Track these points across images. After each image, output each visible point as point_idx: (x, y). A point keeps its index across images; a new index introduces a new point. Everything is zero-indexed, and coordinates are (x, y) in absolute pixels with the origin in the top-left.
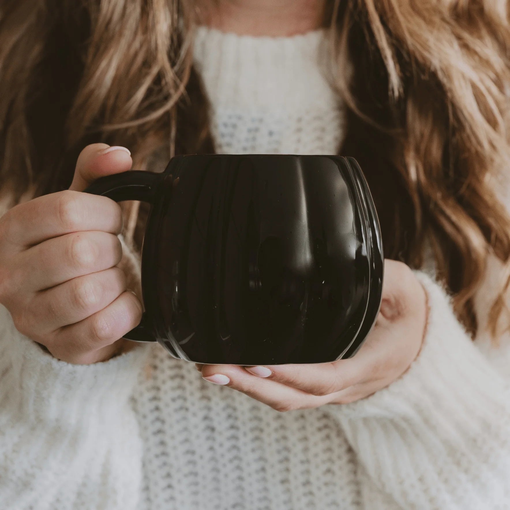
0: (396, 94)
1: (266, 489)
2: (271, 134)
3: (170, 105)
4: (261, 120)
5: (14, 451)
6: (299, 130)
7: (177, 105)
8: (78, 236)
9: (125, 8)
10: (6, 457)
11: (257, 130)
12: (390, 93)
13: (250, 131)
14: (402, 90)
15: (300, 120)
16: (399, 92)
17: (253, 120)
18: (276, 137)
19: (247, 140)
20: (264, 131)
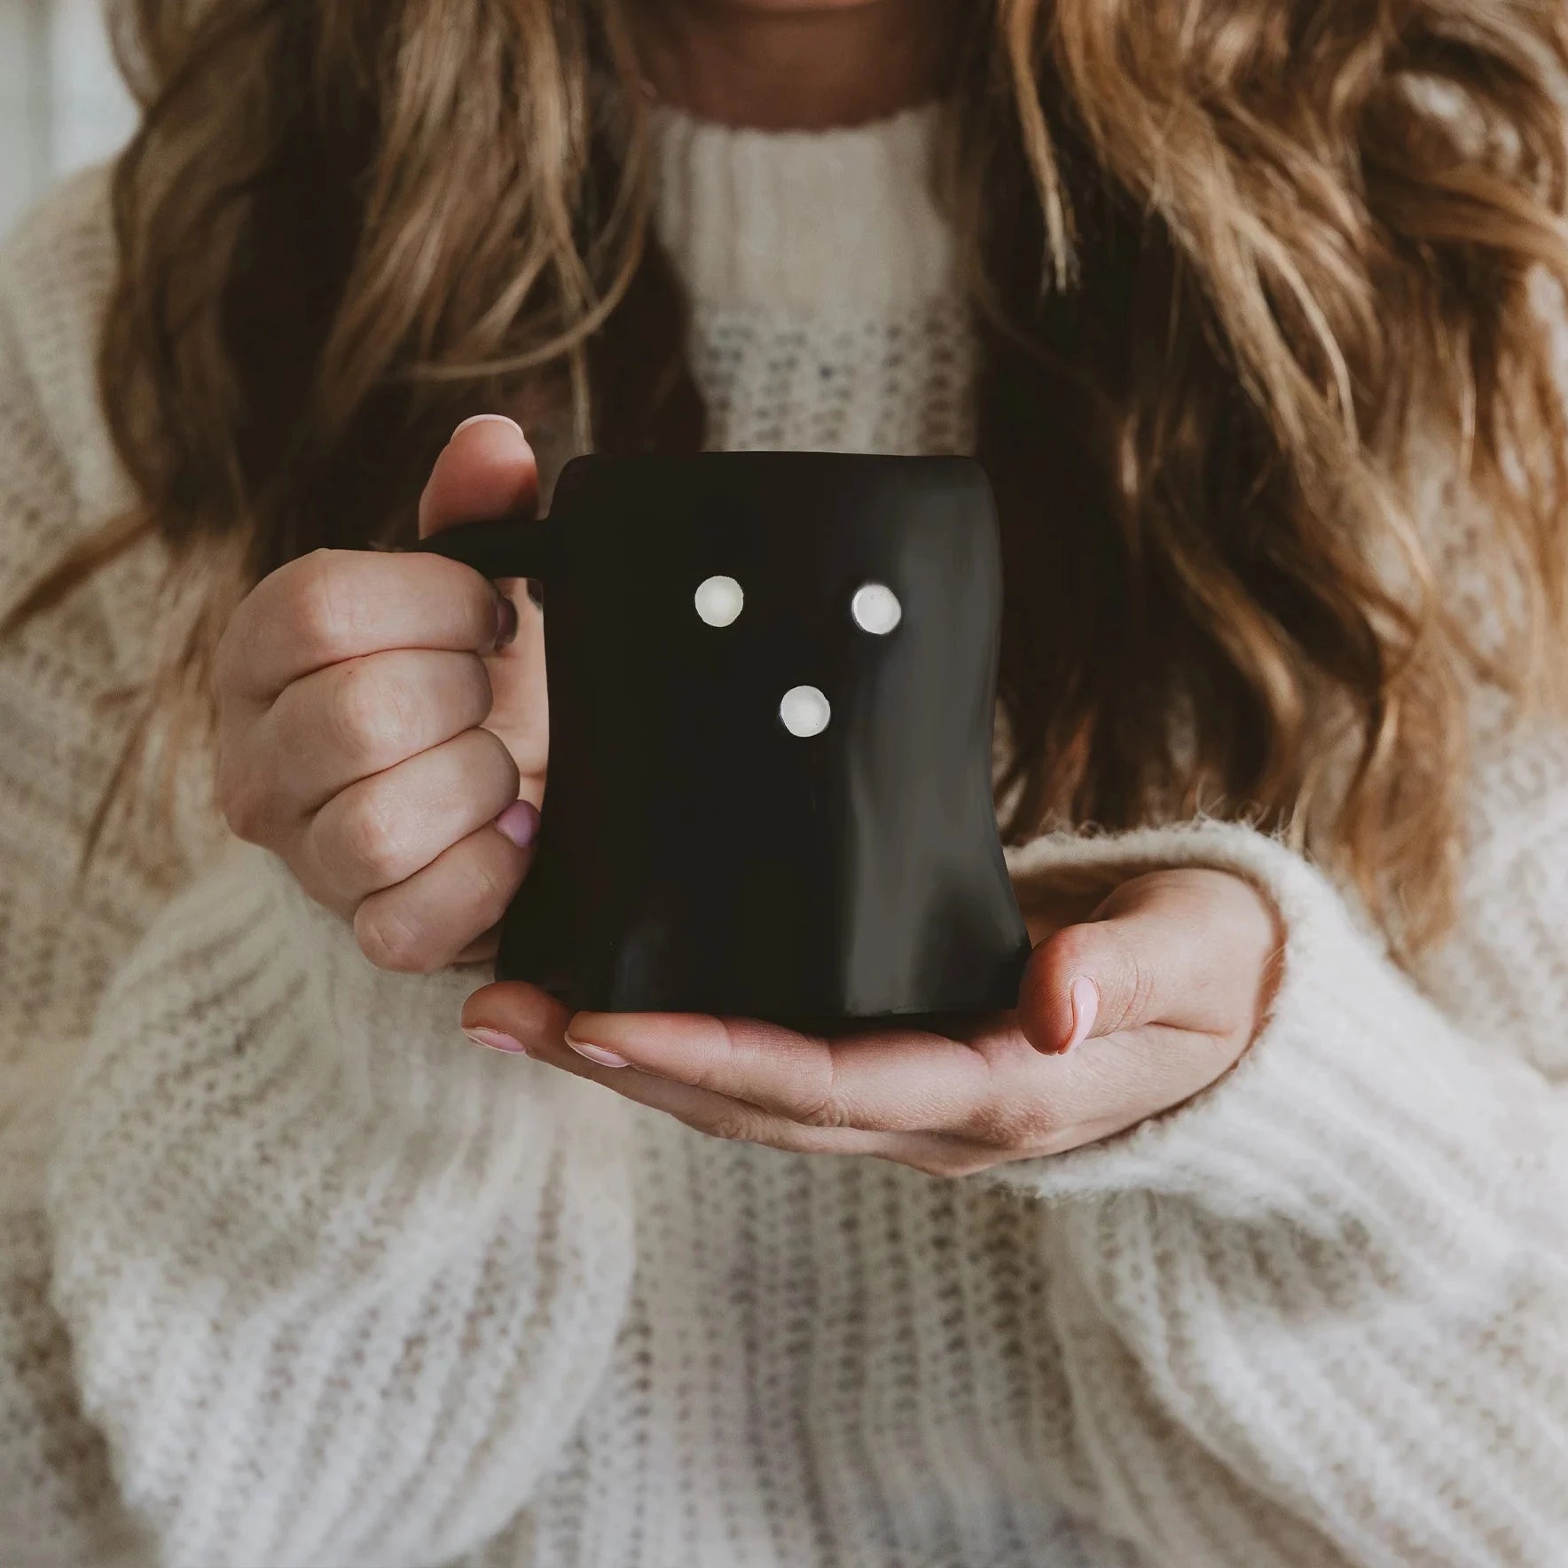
2: (826, 373)
4: (800, 340)
5: (327, 1187)
8: (350, 673)
9: (455, 100)
10: (308, 1203)
11: (791, 363)
13: (774, 367)
15: (894, 333)
17: (781, 340)
18: (839, 381)
19: (769, 391)
20: (808, 369)
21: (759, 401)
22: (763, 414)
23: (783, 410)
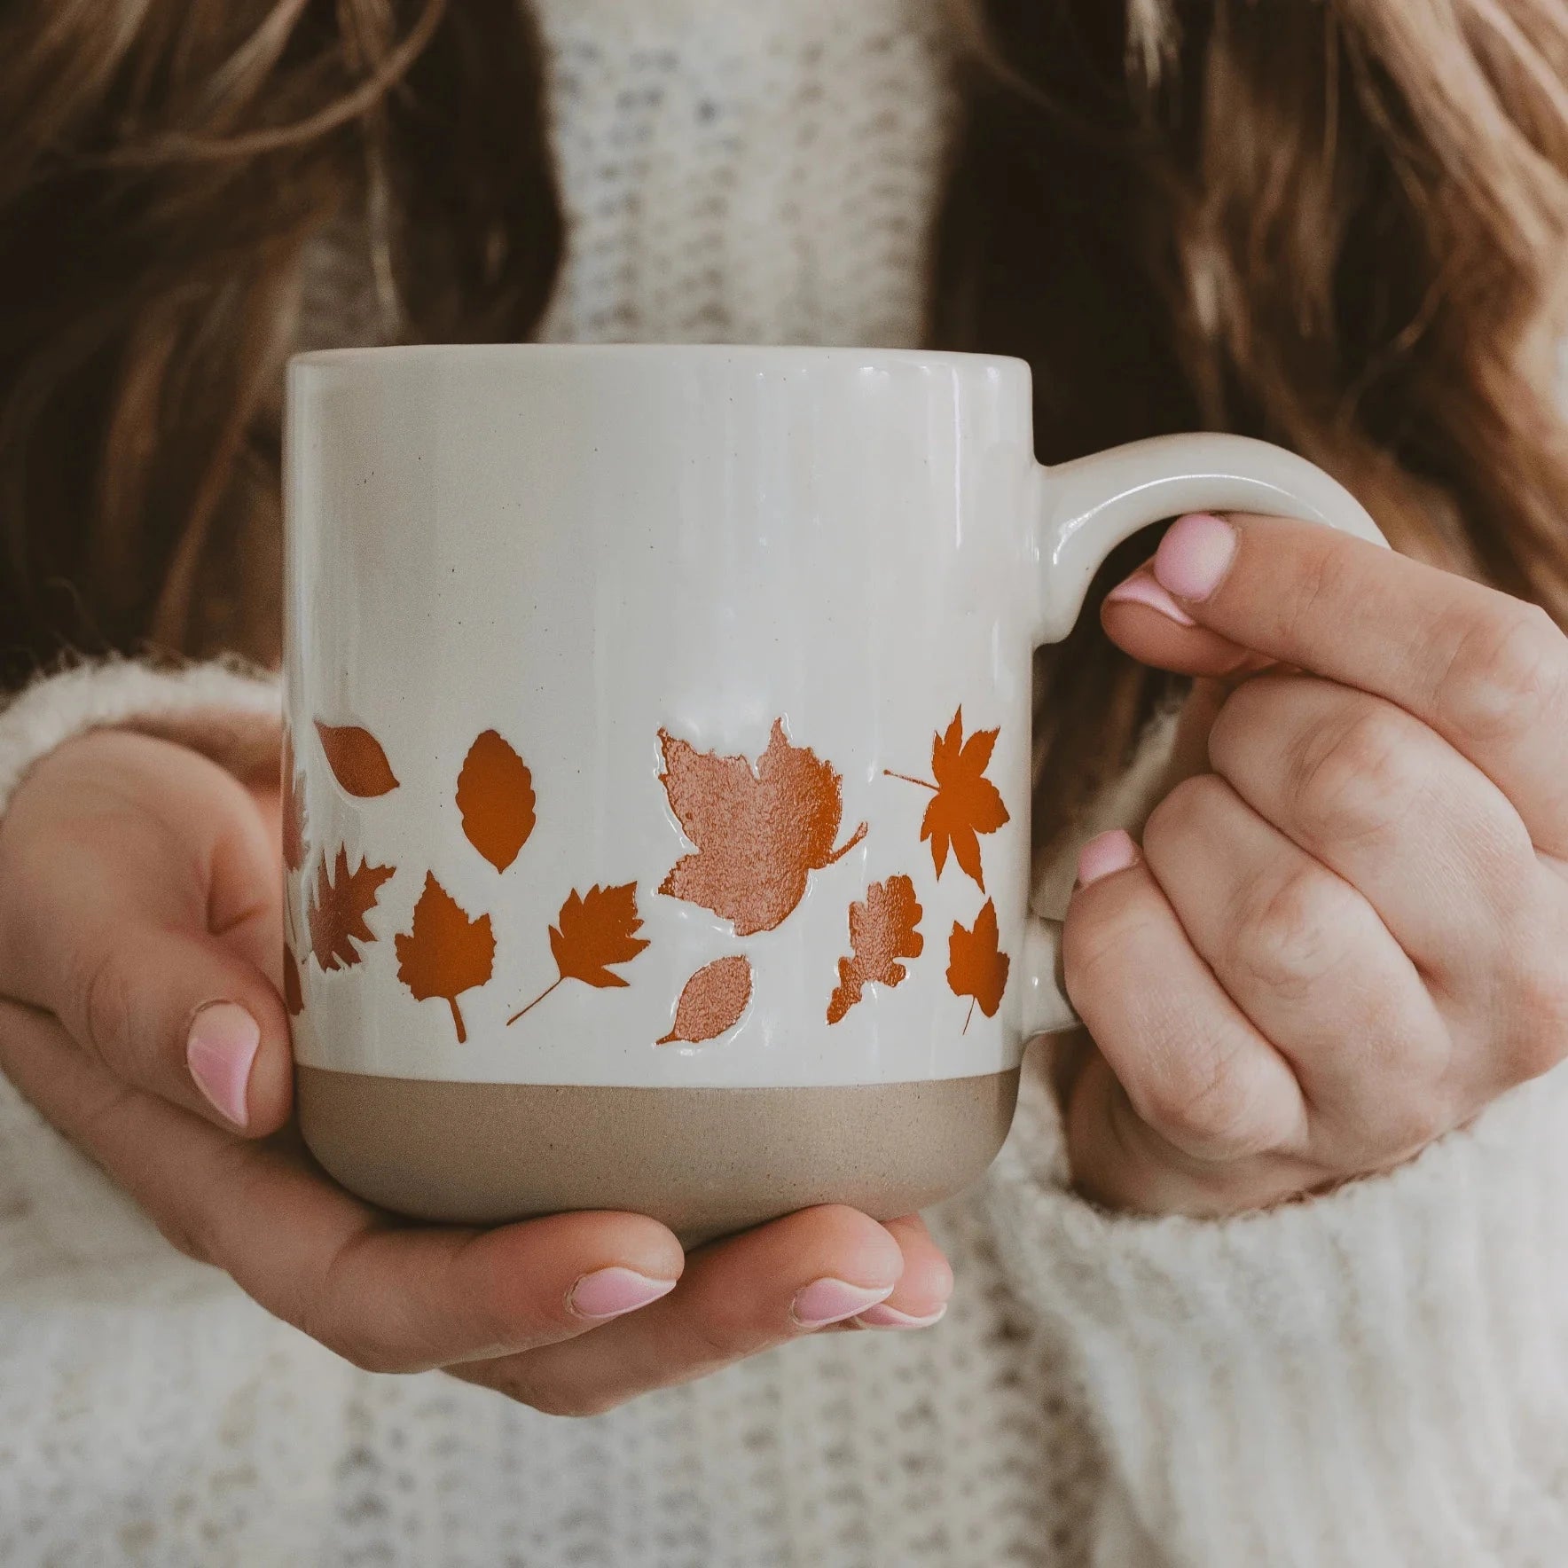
0: (1152, 63)
1: (691, 1465)
2: (707, 112)
3: (366, 98)
4: (669, 61)
6: (811, 93)
7: (391, 98)
11: (654, 98)
12: (1131, 62)
13: (626, 101)
14: (1172, 50)
15: (813, 55)
16: (1163, 59)
17: (640, 61)
18: (726, 125)
19: (617, 138)
20: (680, 103)
21: (606, 153)
22: (609, 173)
23: (641, 169)
